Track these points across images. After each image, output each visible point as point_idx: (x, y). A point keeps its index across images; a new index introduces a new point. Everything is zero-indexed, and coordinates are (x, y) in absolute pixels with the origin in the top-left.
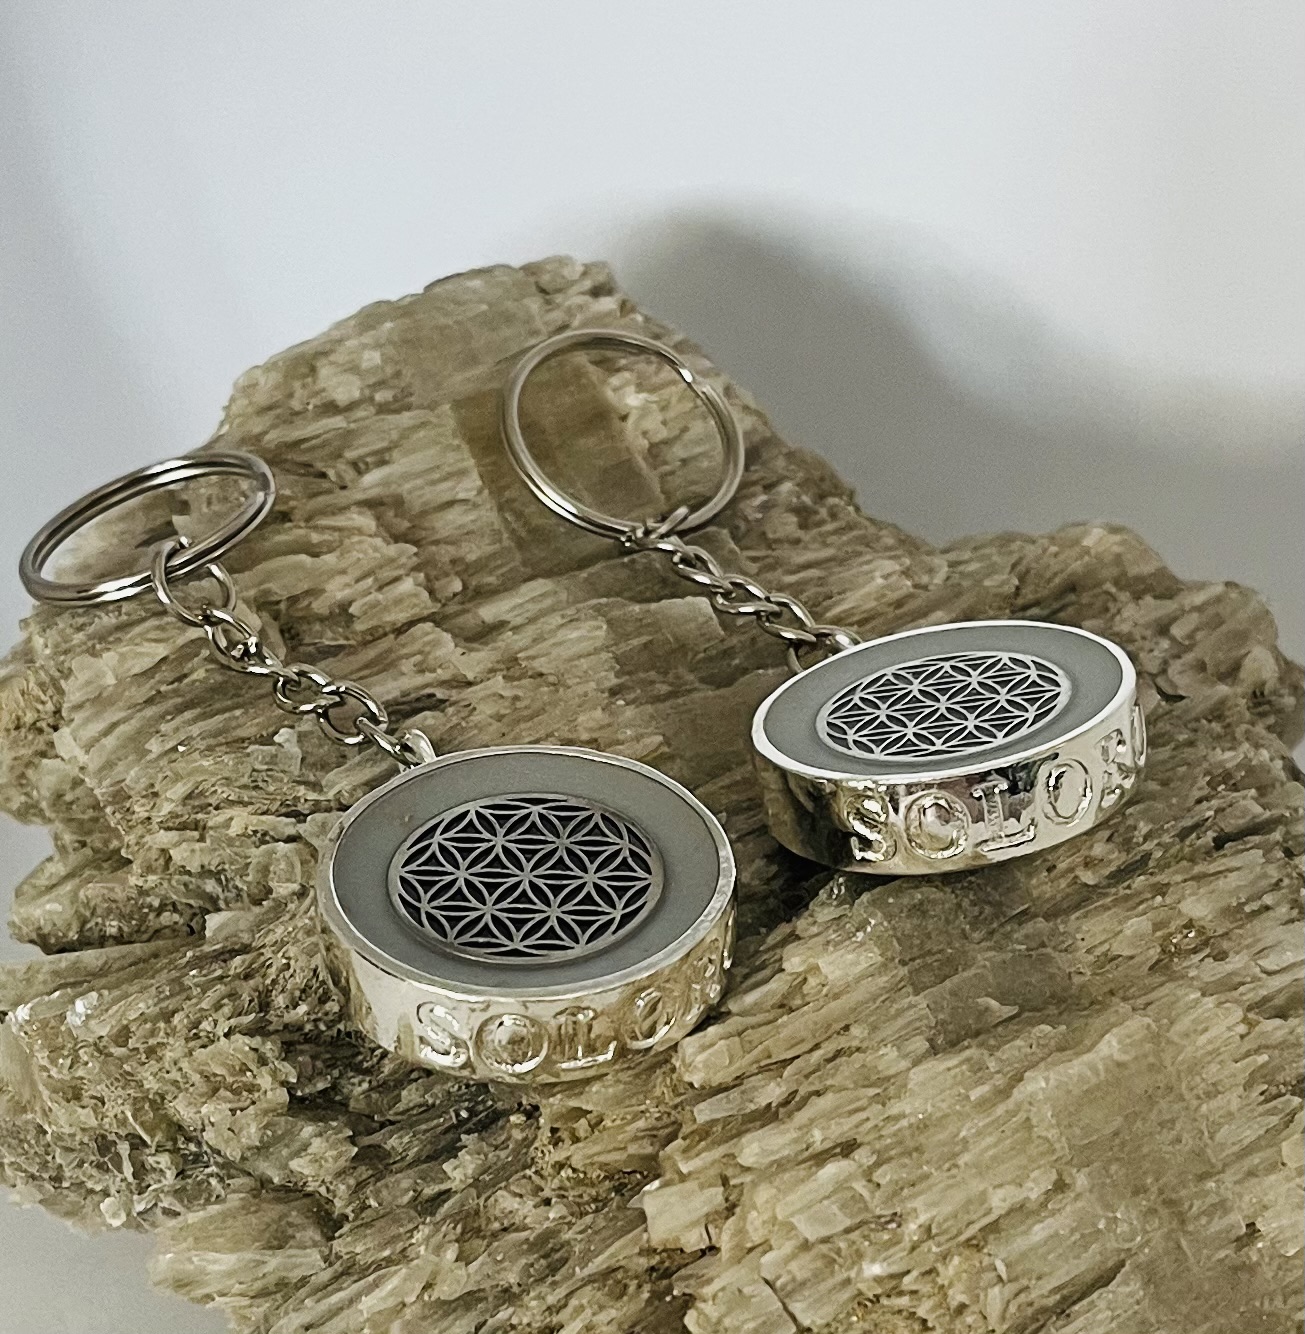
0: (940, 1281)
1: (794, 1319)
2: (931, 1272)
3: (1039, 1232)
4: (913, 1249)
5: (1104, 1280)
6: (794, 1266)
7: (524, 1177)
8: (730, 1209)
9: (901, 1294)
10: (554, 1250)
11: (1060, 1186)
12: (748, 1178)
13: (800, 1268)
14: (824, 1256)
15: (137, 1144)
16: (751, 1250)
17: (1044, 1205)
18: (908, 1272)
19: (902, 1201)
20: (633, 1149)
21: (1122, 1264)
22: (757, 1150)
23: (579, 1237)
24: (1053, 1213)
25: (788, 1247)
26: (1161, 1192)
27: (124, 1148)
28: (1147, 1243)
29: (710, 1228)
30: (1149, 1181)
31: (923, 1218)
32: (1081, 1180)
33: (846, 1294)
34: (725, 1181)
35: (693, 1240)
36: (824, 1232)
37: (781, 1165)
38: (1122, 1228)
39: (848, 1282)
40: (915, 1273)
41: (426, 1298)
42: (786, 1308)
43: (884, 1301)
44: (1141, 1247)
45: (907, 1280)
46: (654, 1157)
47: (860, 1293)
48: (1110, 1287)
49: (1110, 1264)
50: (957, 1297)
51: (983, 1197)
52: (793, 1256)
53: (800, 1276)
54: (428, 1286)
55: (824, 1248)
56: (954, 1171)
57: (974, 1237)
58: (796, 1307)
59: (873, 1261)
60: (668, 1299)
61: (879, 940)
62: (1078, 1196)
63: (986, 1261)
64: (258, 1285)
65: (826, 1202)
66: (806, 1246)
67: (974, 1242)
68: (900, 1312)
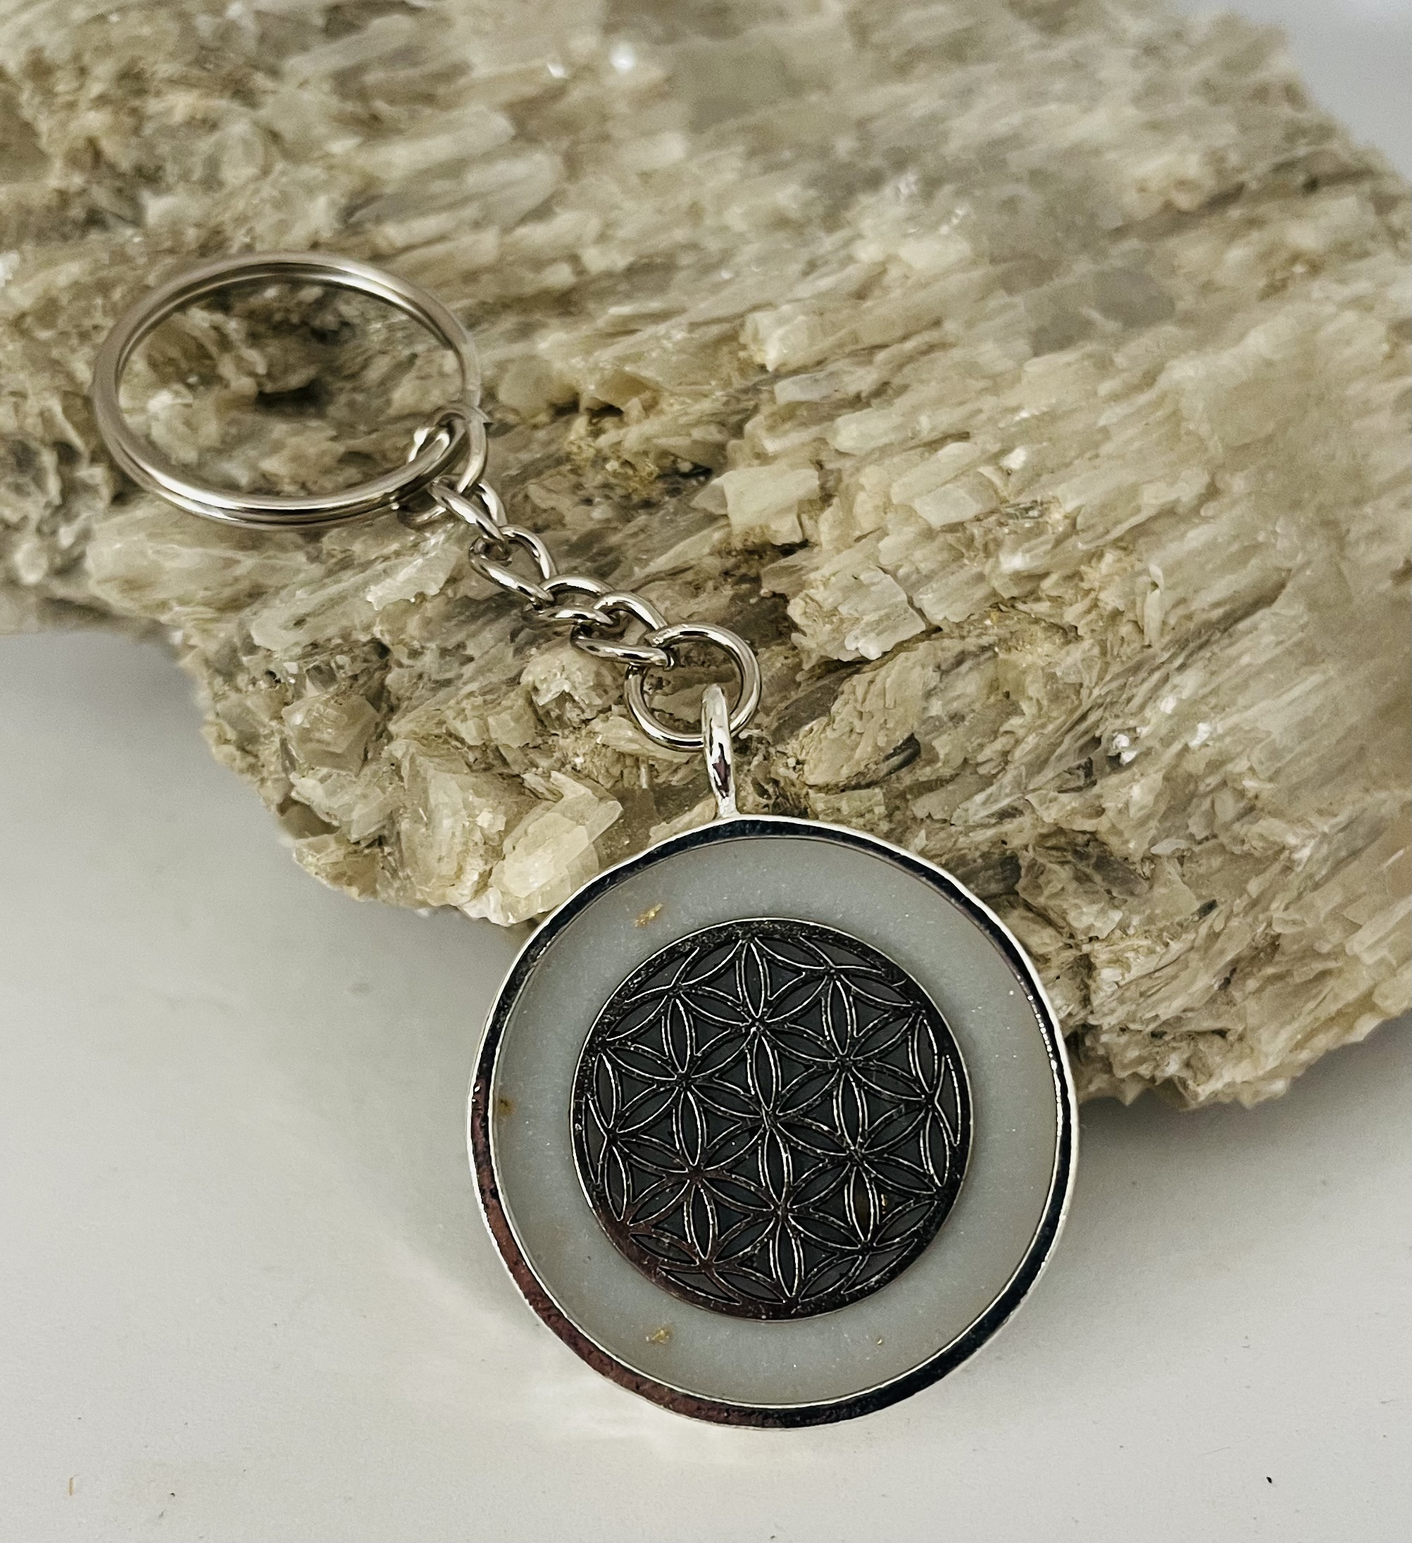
0: (1085, 585)
1: (920, 612)
2: (1074, 577)
3: (1196, 536)
4: (1058, 542)
5: (1264, 599)
6: (918, 555)
7: (559, 473)
8: (826, 497)
9: (1038, 599)
10: (601, 554)
11: (1212, 492)
12: (847, 464)
13: (926, 558)
14: (951, 547)
15: (66, 454)
16: (858, 539)
17: (1196, 510)
18: (1045, 575)
19: (1043, 487)
20: (697, 434)
21: (1282, 586)
22: (855, 434)
23: (631, 541)
24: (1206, 520)
25: (909, 532)
26: (1320, 508)
27: (48, 459)
28: (1307, 564)
29: (805, 517)
30: (1306, 495)
31: (1069, 507)
32: (1238, 484)
33: (980, 592)
34: (820, 465)
35: (785, 531)
36: (953, 517)
37: (884, 451)
38: (1282, 544)
39: (980, 578)
40: (1054, 578)
41: (450, 592)
42: (911, 602)
43: (1020, 606)
44: (1302, 568)
45: (1046, 584)
46: (721, 447)
47: (994, 593)
48: (1276, 607)
49: (1270, 584)
50: (1111, 599)
51: (1133, 491)
52: (911, 546)
53: (925, 567)
54: (452, 581)
55: (950, 538)
56: (1097, 462)
57: (1120, 539)
58: (926, 599)
59: (1014, 551)
60: (753, 601)
61: (969, 231)
62: (1234, 503)
63: (1139, 566)
64: (227, 592)
65: (949, 486)
66: (929, 534)
67: (1123, 544)
68: (1037, 621)
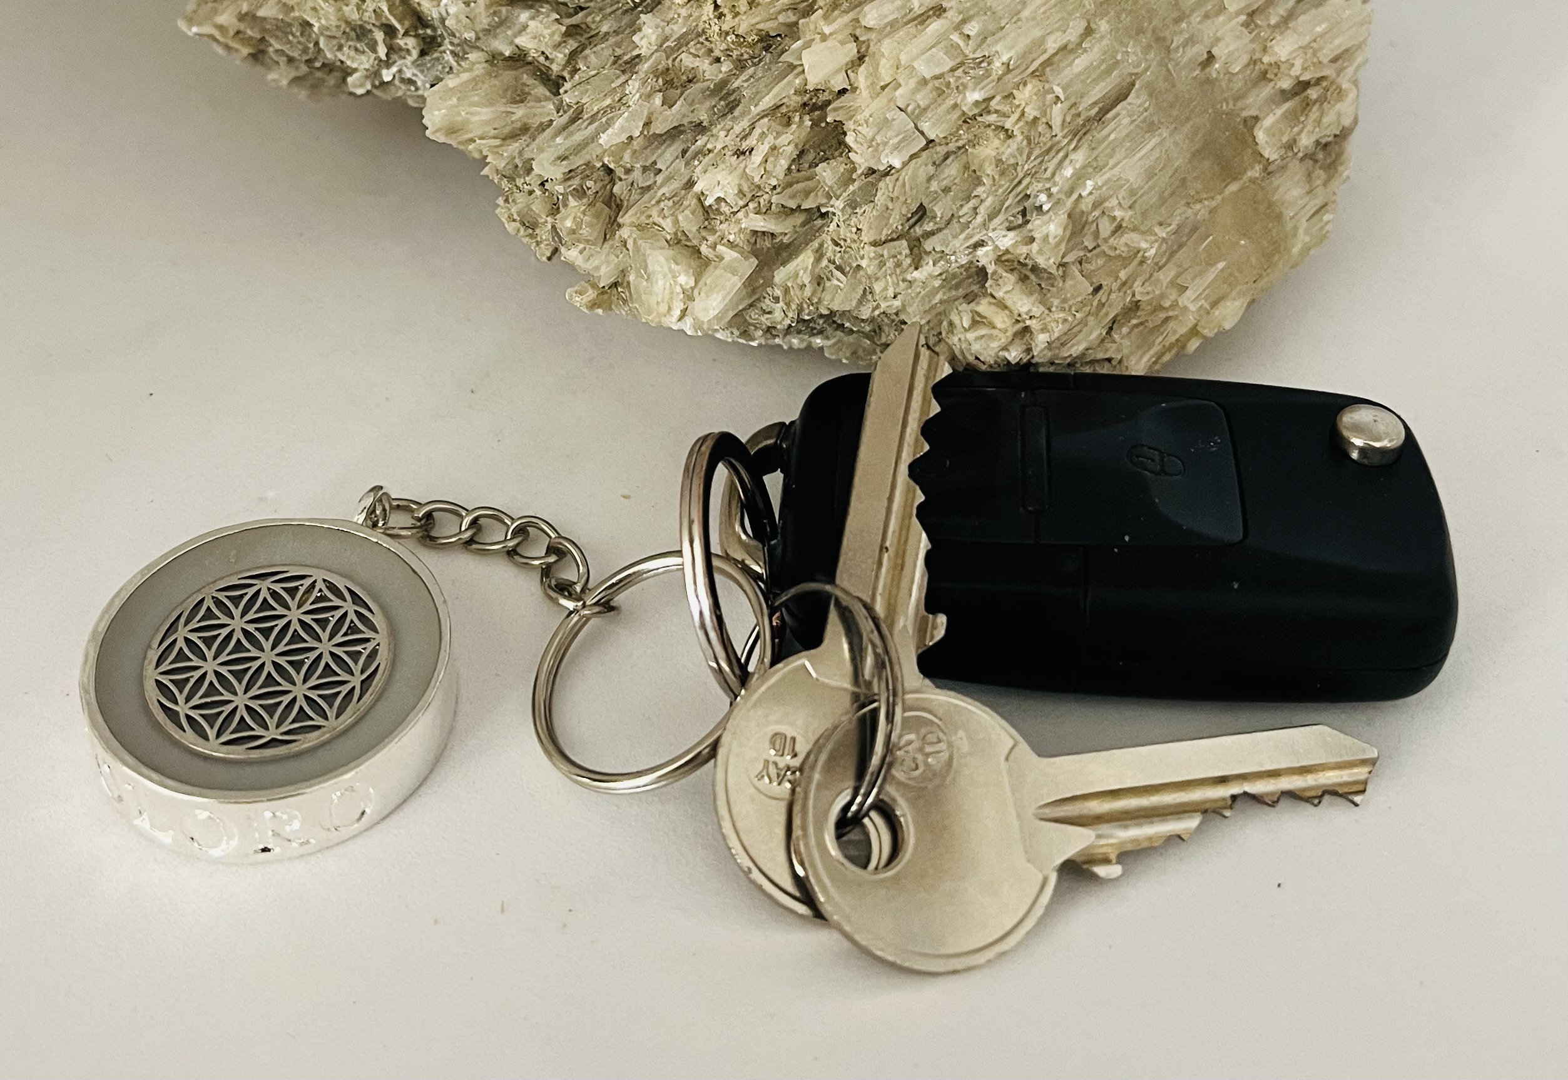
0: (1017, 102)
1: (922, 133)
2: (1010, 96)
3: (1080, 63)
4: (999, 79)
5: (1121, 96)
6: (919, 97)
7: (699, 42)
8: (861, 58)
9: (989, 112)
10: (729, 94)
11: (1089, 31)
12: (873, 36)
13: (923, 98)
14: (938, 88)
15: (390, 31)
16: (883, 88)
17: (1080, 44)
18: (993, 97)
19: (989, 46)
20: (781, 19)
21: (1133, 84)
22: (876, 16)
23: (745, 85)
24: (1085, 50)
25: (912, 83)
26: (1154, 31)
27: (379, 36)
28: (1147, 69)
29: (849, 72)
30: (1146, 24)
31: (1005, 59)
32: (1103, 26)
33: (955, 115)
34: (856, 39)
35: (839, 83)
36: (937, 71)
37: (894, 26)
38: (1132, 59)
39: (956, 106)
40: (998, 98)
41: (646, 133)
42: (916, 127)
43: (979, 119)
44: (1145, 71)
45: (993, 103)
46: (796, 23)
47: (964, 113)
48: (1129, 99)
49: (1125, 84)
50: (1031, 113)
51: (1041, 41)
52: (916, 91)
53: (922, 104)
54: (647, 124)
55: (937, 83)
56: (1019, 23)
57: (1037, 70)
58: (925, 126)
59: (974, 90)
60: (823, 125)
62: (1102, 37)
63: (1047, 86)
64: (507, 130)
65: (934, 50)
66: (924, 82)
67: (1037, 74)
68: (989, 126)
